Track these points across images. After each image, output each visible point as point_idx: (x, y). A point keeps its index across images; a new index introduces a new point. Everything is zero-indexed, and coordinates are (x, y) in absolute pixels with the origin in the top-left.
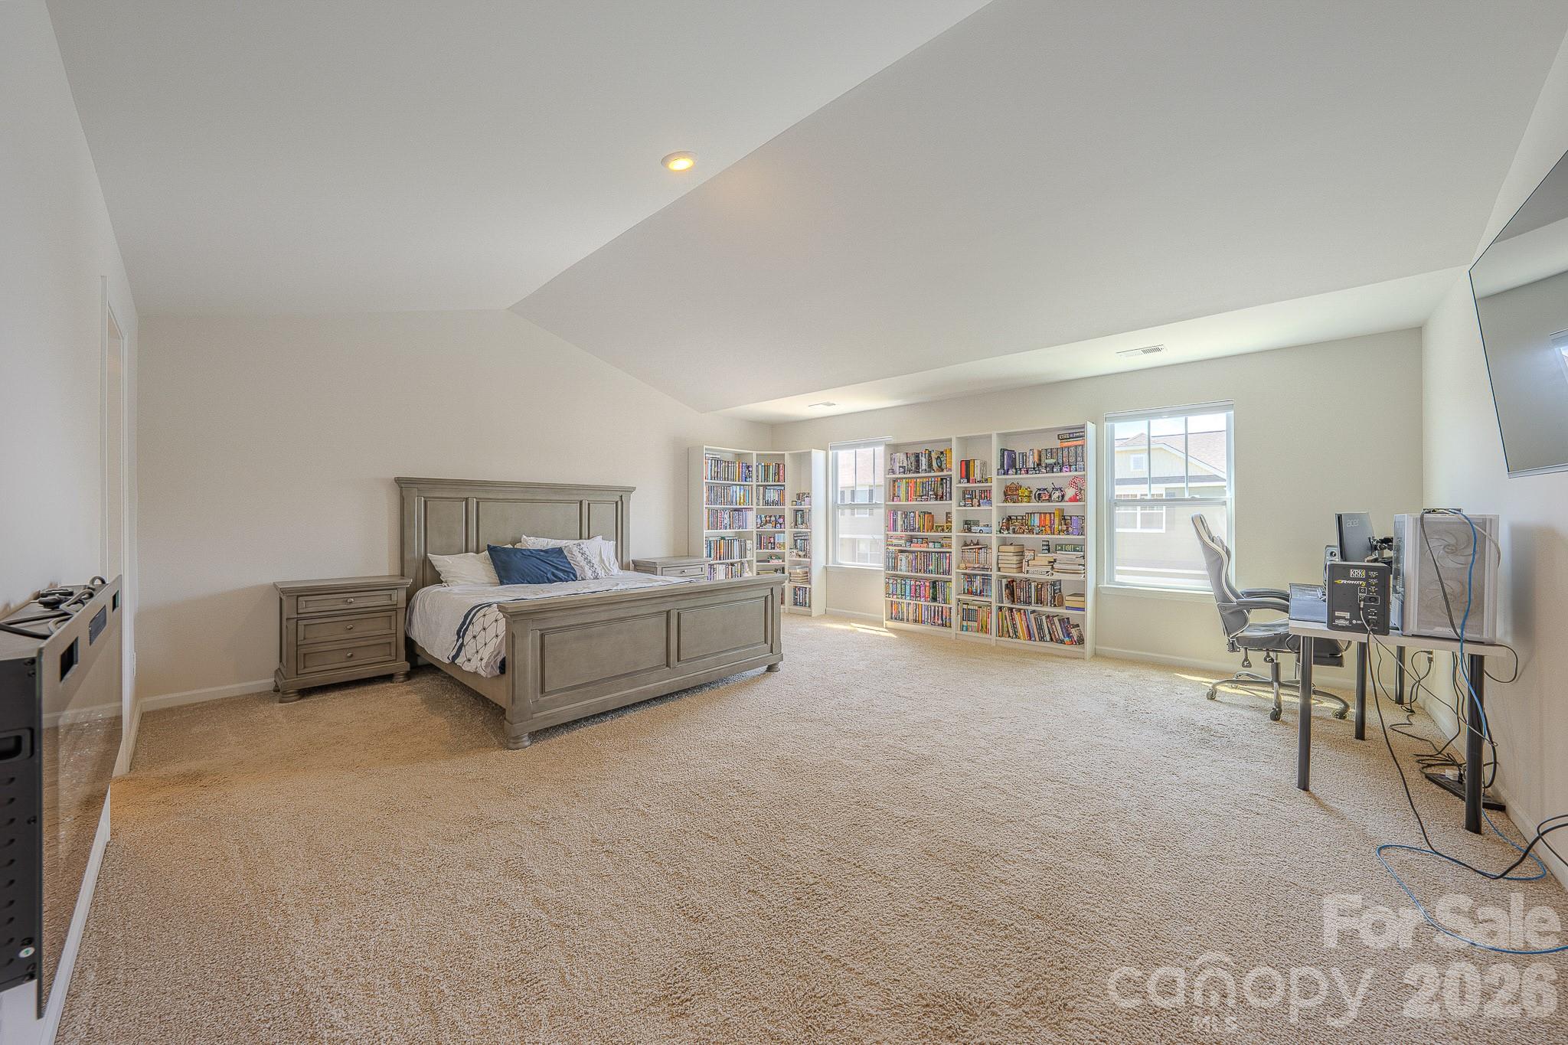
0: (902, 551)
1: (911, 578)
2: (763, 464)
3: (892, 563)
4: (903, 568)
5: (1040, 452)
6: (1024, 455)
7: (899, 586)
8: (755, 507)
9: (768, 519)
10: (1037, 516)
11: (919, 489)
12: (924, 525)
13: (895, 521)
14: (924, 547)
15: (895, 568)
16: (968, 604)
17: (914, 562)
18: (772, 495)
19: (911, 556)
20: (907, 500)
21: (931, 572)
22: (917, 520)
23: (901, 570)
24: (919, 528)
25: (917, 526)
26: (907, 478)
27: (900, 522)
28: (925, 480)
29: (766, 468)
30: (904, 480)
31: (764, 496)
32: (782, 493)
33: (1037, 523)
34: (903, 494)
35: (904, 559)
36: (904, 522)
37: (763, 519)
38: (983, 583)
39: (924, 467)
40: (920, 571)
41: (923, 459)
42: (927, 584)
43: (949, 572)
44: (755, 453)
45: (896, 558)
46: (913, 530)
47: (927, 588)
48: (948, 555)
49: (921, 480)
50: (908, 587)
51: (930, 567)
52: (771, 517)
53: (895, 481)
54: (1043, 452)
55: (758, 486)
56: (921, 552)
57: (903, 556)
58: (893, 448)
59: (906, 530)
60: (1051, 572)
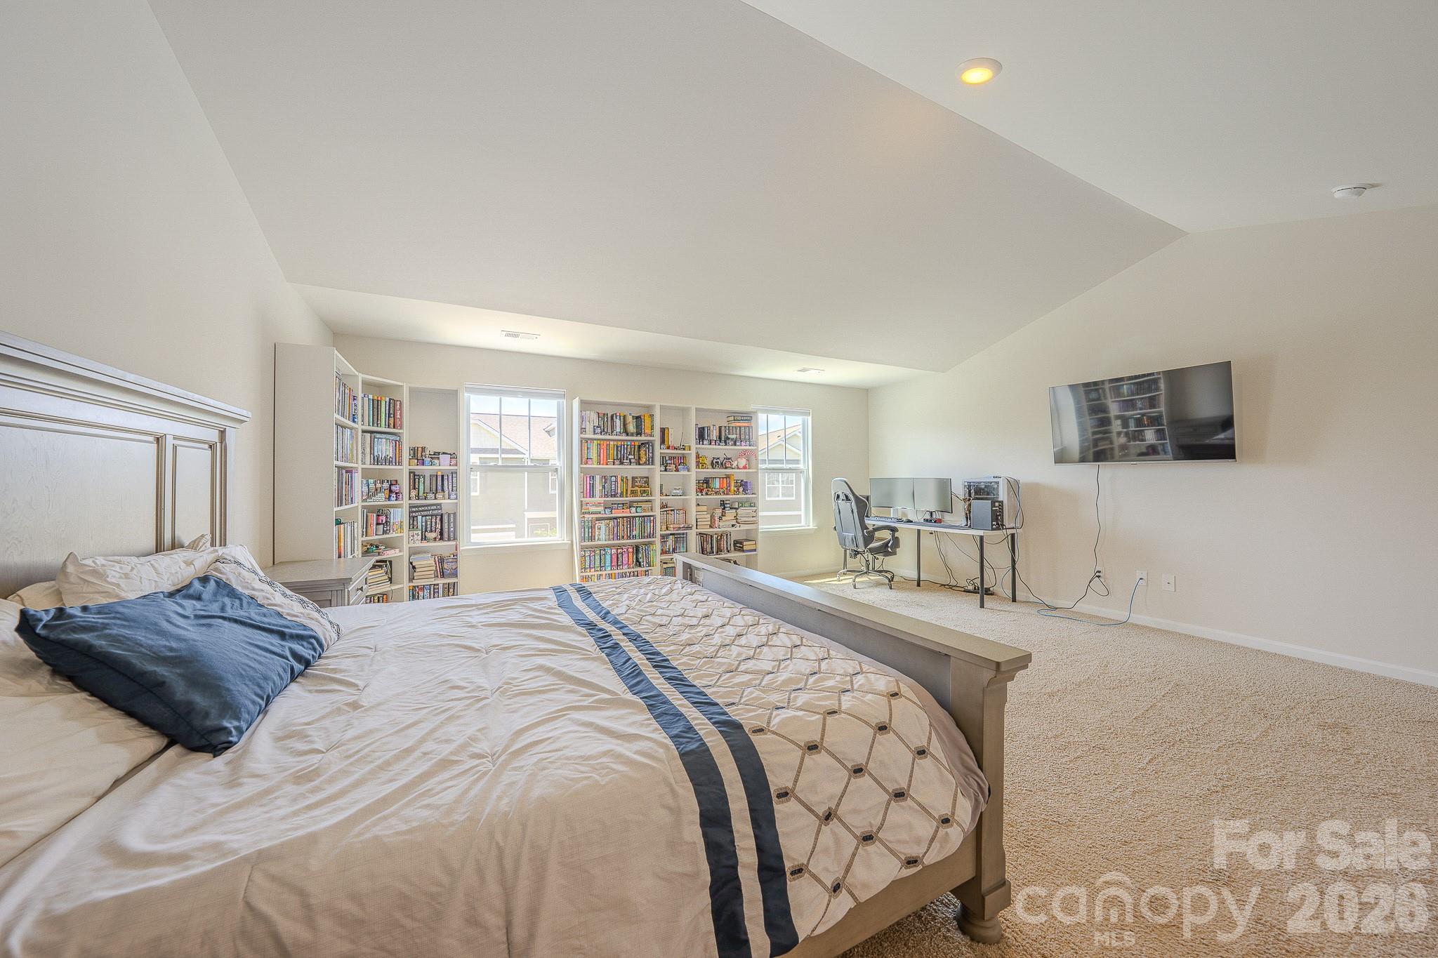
0: (598, 519)
1: (610, 546)
2: (371, 397)
3: (589, 530)
4: (603, 536)
5: (720, 428)
6: (709, 428)
7: (597, 558)
8: (360, 466)
9: (379, 485)
10: (717, 479)
11: (613, 452)
12: (627, 490)
13: (592, 486)
14: (626, 512)
15: (592, 538)
16: (666, 563)
17: (615, 529)
18: (384, 448)
19: (611, 523)
20: (599, 463)
21: (634, 537)
22: (619, 485)
23: (599, 539)
24: (622, 493)
25: (619, 491)
26: (599, 440)
27: (598, 487)
28: (619, 443)
29: (376, 405)
30: (595, 442)
31: (372, 448)
32: (398, 444)
33: (718, 486)
34: (594, 455)
35: (603, 527)
36: (604, 487)
37: (372, 486)
38: (676, 542)
39: (618, 430)
40: (623, 537)
41: (618, 421)
42: (631, 550)
43: (652, 535)
44: (361, 376)
45: (593, 527)
46: (615, 496)
47: (630, 555)
48: (652, 518)
49: (615, 443)
50: (608, 557)
51: (634, 533)
52: (382, 482)
53: (587, 440)
54: (723, 429)
55: (364, 432)
56: (623, 517)
57: (603, 525)
58: (585, 405)
59: (606, 496)
60: (738, 525)
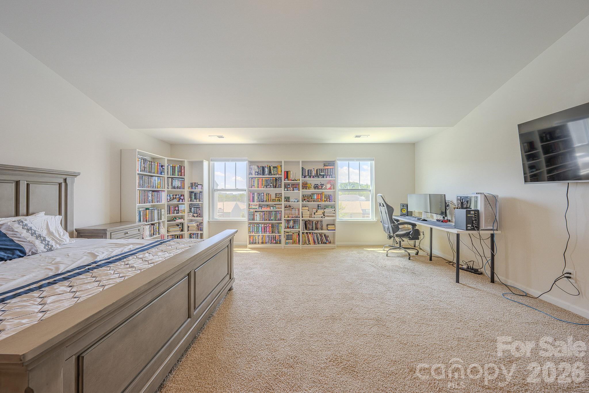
0: (256, 211)
1: (262, 223)
2: (171, 165)
3: (252, 216)
4: (258, 219)
5: (317, 170)
6: (311, 170)
7: (256, 228)
8: (166, 190)
9: (174, 196)
10: (316, 195)
11: (264, 183)
12: (268, 199)
13: (253, 197)
14: (268, 209)
15: (253, 219)
16: (288, 233)
17: (263, 216)
18: (177, 183)
19: (262, 213)
20: (258, 187)
21: (272, 220)
22: (265, 197)
23: (256, 220)
24: (266, 201)
25: (265, 200)
26: (258, 177)
27: (256, 198)
28: (267, 179)
29: (174, 168)
30: (257, 178)
31: (172, 184)
32: (183, 182)
33: (316, 198)
34: (256, 184)
35: (258, 215)
36: (258, 198)
37: (171, 197)
38: (294, 223)
39: (267, 173)
40: (267, 220)
41: (266, 169)
42: (270, 226)
43: (280, 220)
44: (166, 158)
45: (254, 215)
46: (263, 201)
47: (270, 228)
48: (280, 212)
49: (265, 179)
50: (260, 228)
51: (272, 218)
52: (176, 195)
53: (252, 178)
54: (318, 170)
55: (168, 177)
56: (267, 211)
57: (258, 214)
58: (251, 163)
59: (259, 201)
60: (324, 217)
